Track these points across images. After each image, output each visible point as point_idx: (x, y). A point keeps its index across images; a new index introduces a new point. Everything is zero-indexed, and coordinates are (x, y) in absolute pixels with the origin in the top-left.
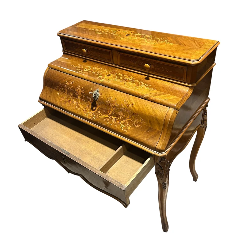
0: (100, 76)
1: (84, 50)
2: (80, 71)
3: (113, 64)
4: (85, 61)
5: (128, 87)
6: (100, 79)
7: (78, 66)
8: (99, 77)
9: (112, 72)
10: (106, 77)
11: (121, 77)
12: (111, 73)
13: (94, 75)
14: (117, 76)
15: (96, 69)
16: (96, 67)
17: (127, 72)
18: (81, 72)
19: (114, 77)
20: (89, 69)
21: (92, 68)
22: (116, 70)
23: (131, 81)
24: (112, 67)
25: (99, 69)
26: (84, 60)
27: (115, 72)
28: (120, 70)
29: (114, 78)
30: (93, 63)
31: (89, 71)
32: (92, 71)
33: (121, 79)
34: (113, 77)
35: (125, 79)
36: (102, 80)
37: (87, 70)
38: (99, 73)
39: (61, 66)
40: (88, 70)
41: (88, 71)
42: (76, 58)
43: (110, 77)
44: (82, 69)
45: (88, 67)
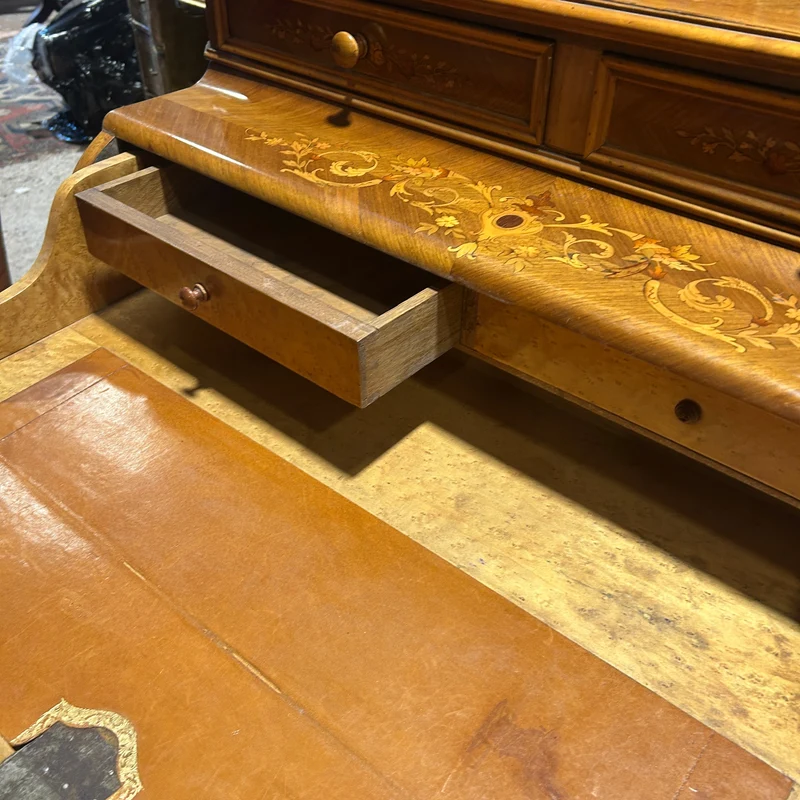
0: (449, 221)
1: (349, 40)
2: (305, 175)
3: (546, 147)
4: (339, 121)
5: (679, 320)
6: (446, 236)
7: (296, 145)
8: (442, 222)
9: (529, 203)
10: (489, 230)
11: (602, 245)
12: (523, 208)
13: (400, 210)
14: (569, 231)
15: (409, 170)
16: (411, 162)
17: (641, 212)
18: (312, 177)
19: (547, 234)
20: (366, 165)
21: (384, 164)
22: (562, 190)
23: (689, 276)
24: (529, 173)
25: (437, 173)
26: (334, 111)
27: (553, 205)
28: (586, 193)
29: (548, 245)
30: (391, 132)
31: (369, 177)
32: (387, 184)
33: (604, 255)
34: (539, 234)
35: (635, 258)
36: (465, 251)
37: (352, 172)
38: (438, 202)
39: (185, 130)
40: (361, 172)
41: (356, 180)
42: (284, 99)
43: (517, 231)
44: (316, 163)
45: (363, 154)
